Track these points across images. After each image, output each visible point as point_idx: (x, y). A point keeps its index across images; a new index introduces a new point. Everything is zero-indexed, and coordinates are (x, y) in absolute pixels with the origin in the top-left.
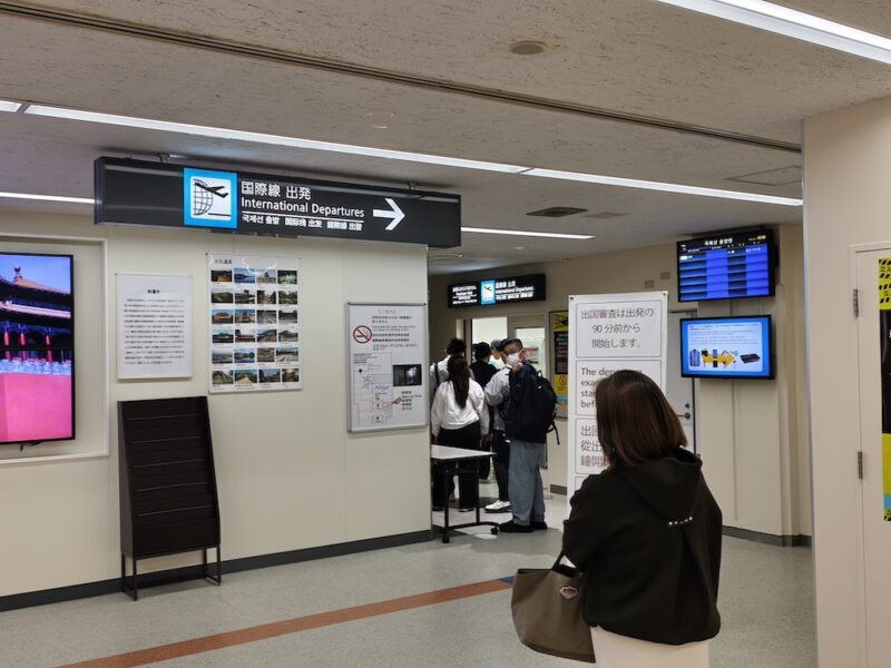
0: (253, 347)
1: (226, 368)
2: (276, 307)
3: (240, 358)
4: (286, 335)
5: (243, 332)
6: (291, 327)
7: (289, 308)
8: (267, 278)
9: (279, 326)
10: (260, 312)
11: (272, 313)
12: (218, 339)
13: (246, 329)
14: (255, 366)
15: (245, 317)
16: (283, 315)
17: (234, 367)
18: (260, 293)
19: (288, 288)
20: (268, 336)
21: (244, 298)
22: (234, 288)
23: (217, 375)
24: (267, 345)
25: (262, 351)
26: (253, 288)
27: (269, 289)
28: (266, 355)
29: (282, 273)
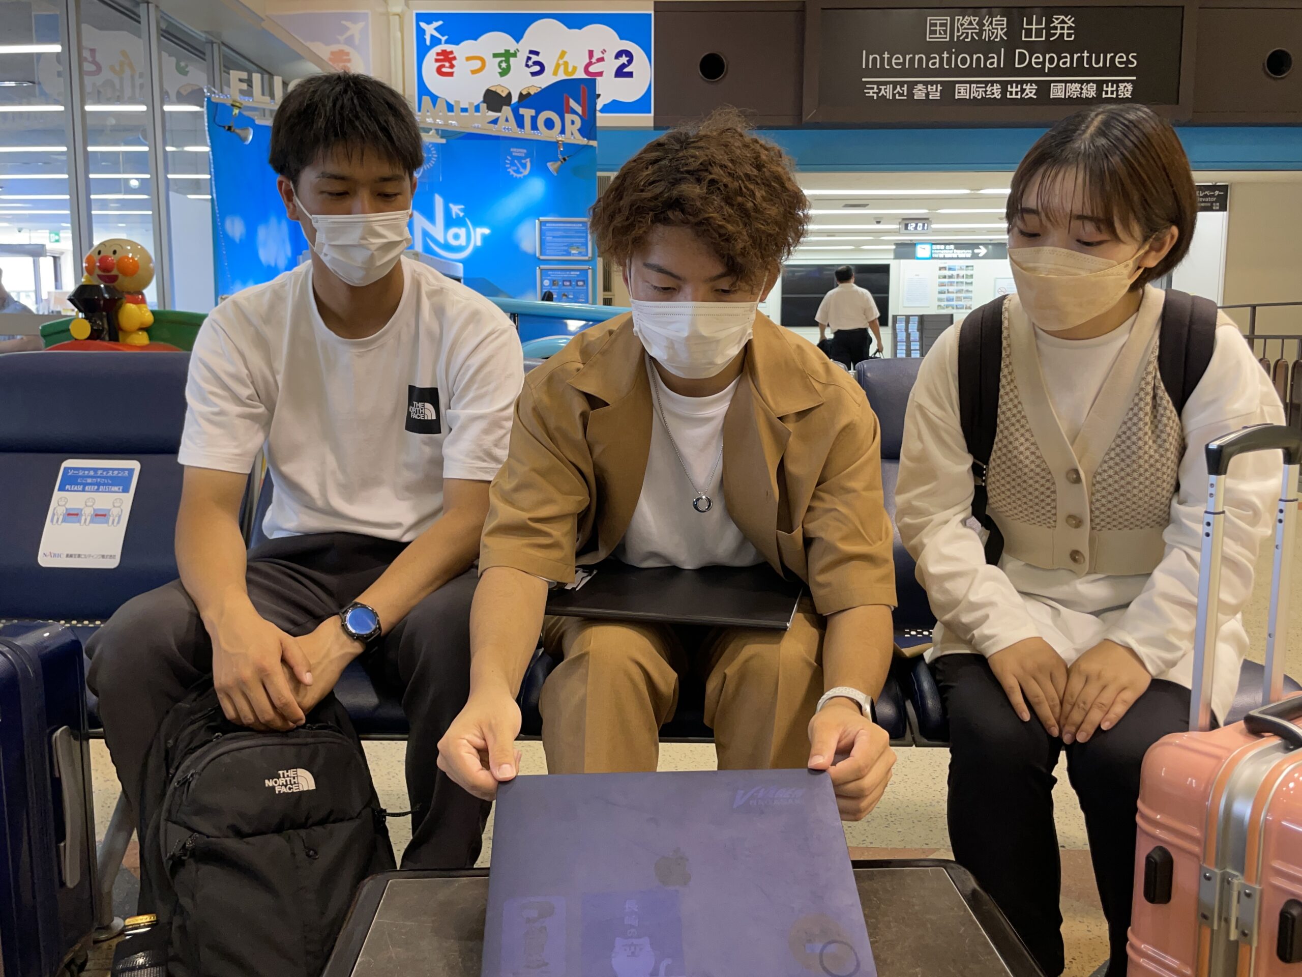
0: (954, 295)
1: (942, 304)
2: (964, 280)
3: (948, 300)
4: (967, 291)
5: (950, 290)
6: (969, 288)
7: (969, 280)
8: (961, 269)
9: (964, 287)
10: (957, 282)
11: (962, 283)
12: (940, 293)
13: (951, 289)
14: (954, 303)
15: (951, 284)
16: (967, 283)
17: (946, 303)
18: (958, 275)
19: (969, 273)
20: (960, 291)
21: (951, 277)
22: (947, 273)
23: (939, 306)
24: (959, 295)
25: (957, 298)
26: (955, 273)
27: (961, 273)
28: (959, 299)
29: (967, 267)
